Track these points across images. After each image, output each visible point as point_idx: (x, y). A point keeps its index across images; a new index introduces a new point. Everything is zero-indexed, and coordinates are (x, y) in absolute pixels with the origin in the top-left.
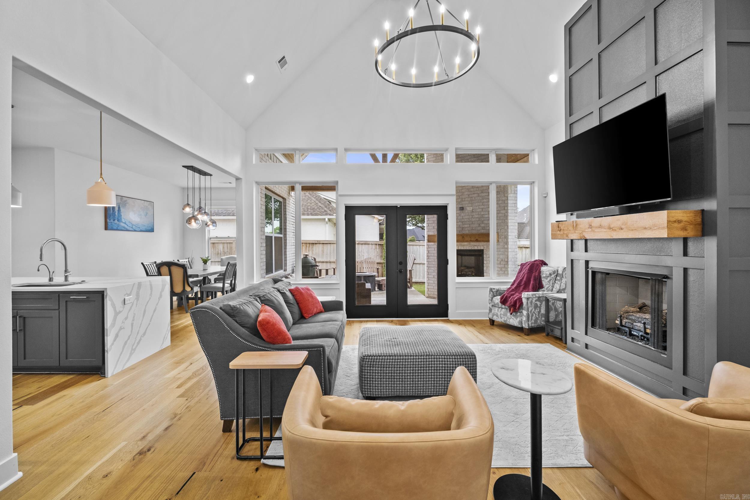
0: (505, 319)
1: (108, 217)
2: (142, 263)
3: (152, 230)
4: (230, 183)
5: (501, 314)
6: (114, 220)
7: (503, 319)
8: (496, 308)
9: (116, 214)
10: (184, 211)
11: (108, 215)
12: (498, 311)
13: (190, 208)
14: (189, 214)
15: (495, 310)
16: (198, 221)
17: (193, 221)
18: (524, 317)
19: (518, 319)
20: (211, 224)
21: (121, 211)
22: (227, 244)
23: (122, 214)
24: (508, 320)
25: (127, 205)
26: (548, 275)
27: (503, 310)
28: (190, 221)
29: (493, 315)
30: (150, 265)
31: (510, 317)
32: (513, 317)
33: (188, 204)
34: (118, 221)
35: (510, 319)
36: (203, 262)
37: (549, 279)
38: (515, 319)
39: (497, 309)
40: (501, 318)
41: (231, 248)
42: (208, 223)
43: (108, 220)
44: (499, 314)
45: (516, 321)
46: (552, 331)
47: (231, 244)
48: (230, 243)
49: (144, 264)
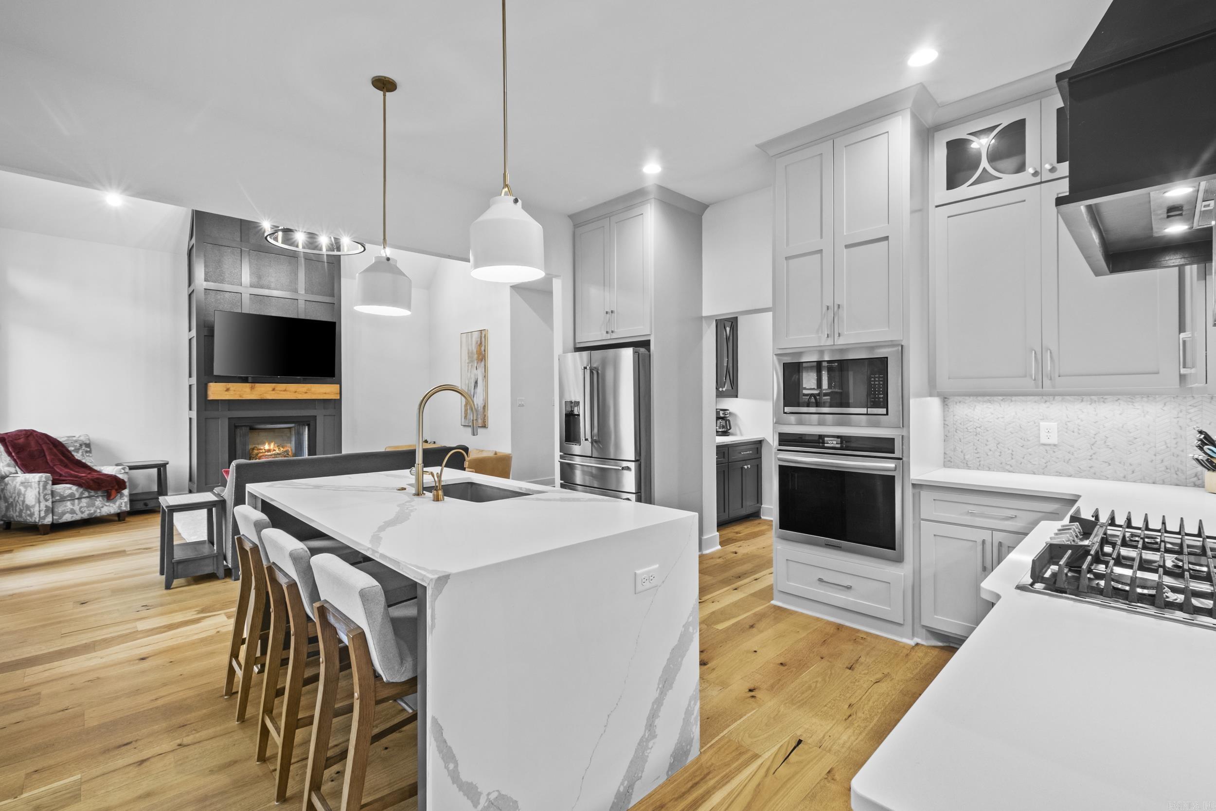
0: (92, 511)
5: (81, 508)
7: (87, 512)
8: (64, 502)
12: (73, 505)
15: (65, 506)
18: (125, 498)
19: (118, 503)
24: (98, 511)
26: (78, 447)
27: (84, 500)
29: (64, 513)
31: (101, 506)
32: (107, 504)
35: (102, 507)
37: (80, 451)
38: (111, 505)
39: (69, 504)
40: (82, 512)
44: (76, 508)
45: (114, 506)
46: (146, 505)
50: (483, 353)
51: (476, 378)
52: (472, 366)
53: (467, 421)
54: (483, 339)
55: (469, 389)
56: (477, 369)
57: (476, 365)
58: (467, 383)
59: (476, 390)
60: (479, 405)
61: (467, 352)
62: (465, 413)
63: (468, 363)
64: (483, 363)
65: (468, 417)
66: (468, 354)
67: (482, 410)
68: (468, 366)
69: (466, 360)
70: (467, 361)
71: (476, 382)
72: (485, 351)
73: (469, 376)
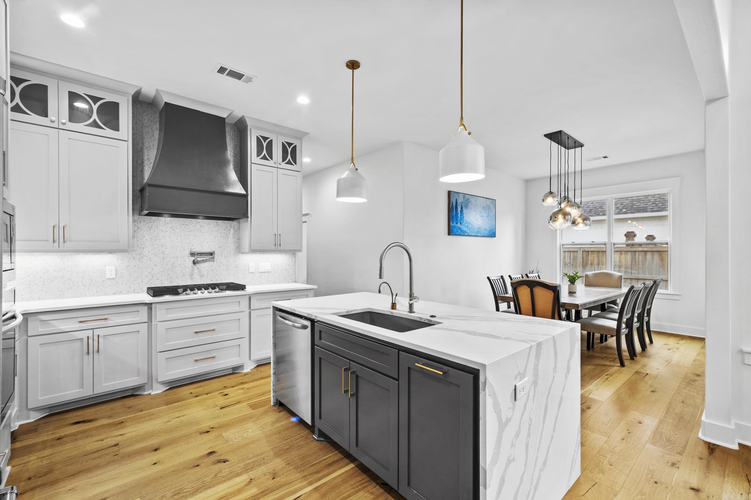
1: (451, 219)
2: (488, 278)
3: (493, 235)
4: (605, 157)
6: (457, 223)
9: (459, 215)
10: (544, 204)
11: (451, 217)
13: (554, 197)
14: (552, 207)
16: (569, 217)
17: (560, 216)
20: (581, 221)
21: (464, 212)
22: (569, 253)
23: (464, 215)
25: (469, 204)
28: (556, 218)
30: (498, 280)
33: (551, 193)
34: (460, 224)
36: (569, 281)
41: (575, 258)
42: (576, 220)
43: (451, 223)
47: (575, 253)
48: (573, 251)
49: (491, 278)
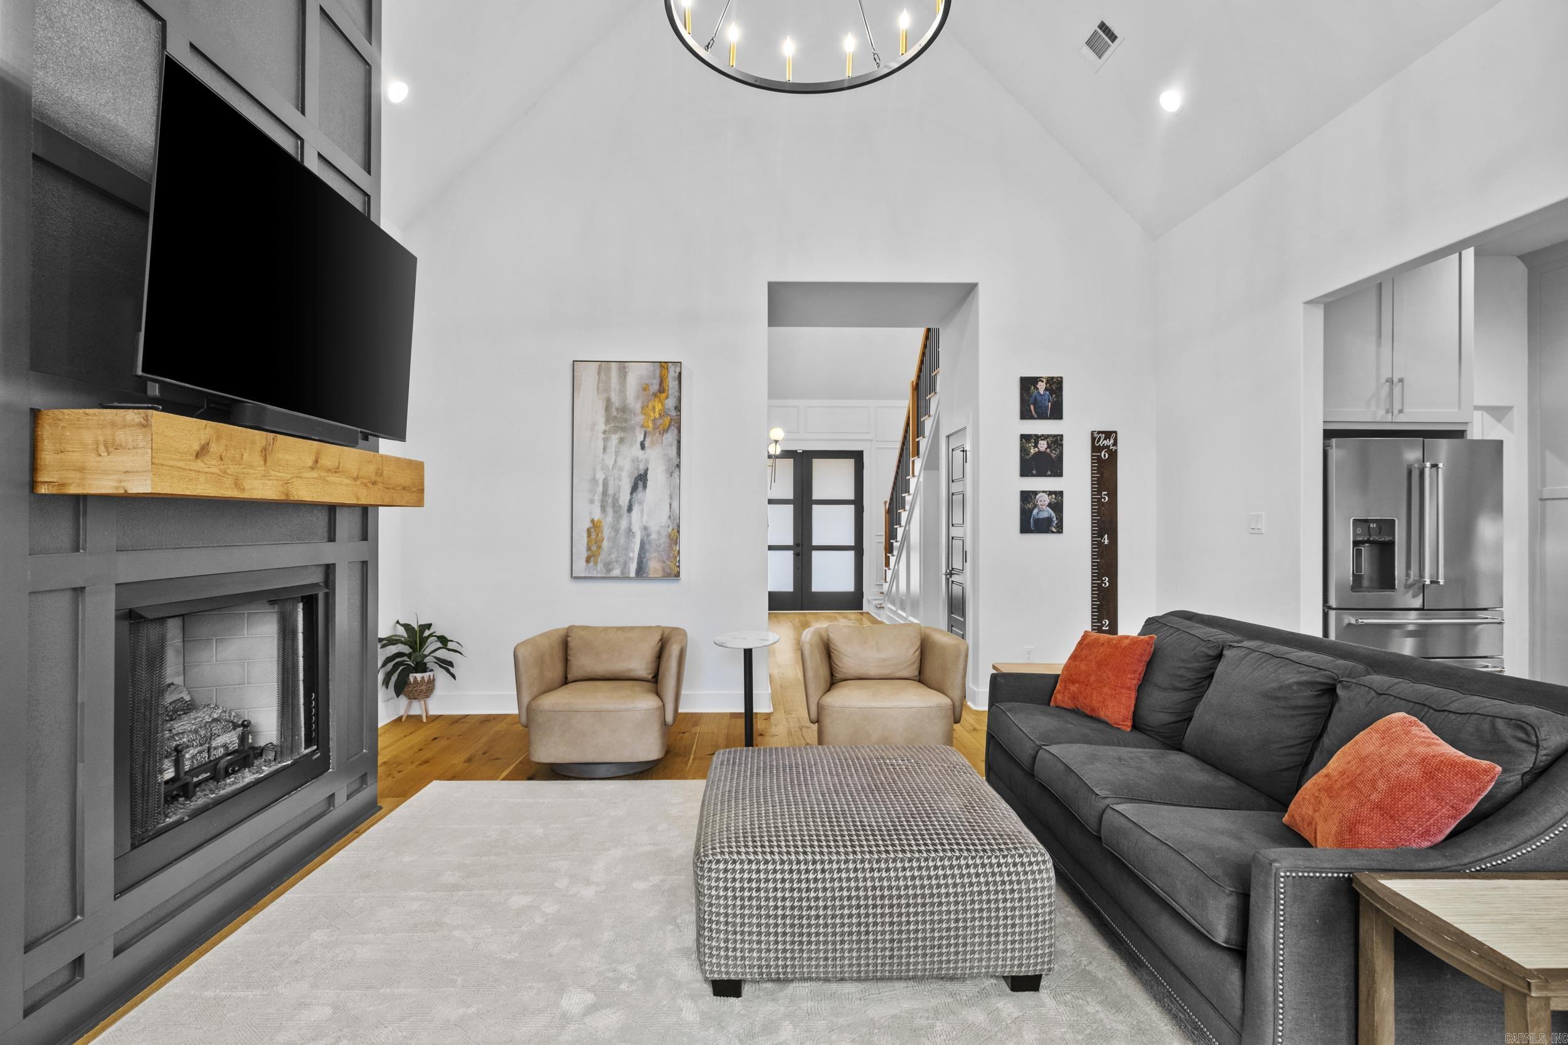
50: (674, 413)
51: (642, 467)
52: (621, 440)
53: (600, 566)
54: (672, 384)
55: (611, 491)
56: (643, 446)
57: (641, 438)
58: (600, 476)
59: (639, 494)
60: (654, 528)
61: (601, 405)
62: (589, 549)
63: (604, 432)
64: (670, 437)
65: (602, 557)
66: (608, 407)
67: (664, 540)
68: (606, 440)
69: (594, 425)
70: (601, 426)
71: (641, 480)
72: (678, 408)
73: (610, 462)
